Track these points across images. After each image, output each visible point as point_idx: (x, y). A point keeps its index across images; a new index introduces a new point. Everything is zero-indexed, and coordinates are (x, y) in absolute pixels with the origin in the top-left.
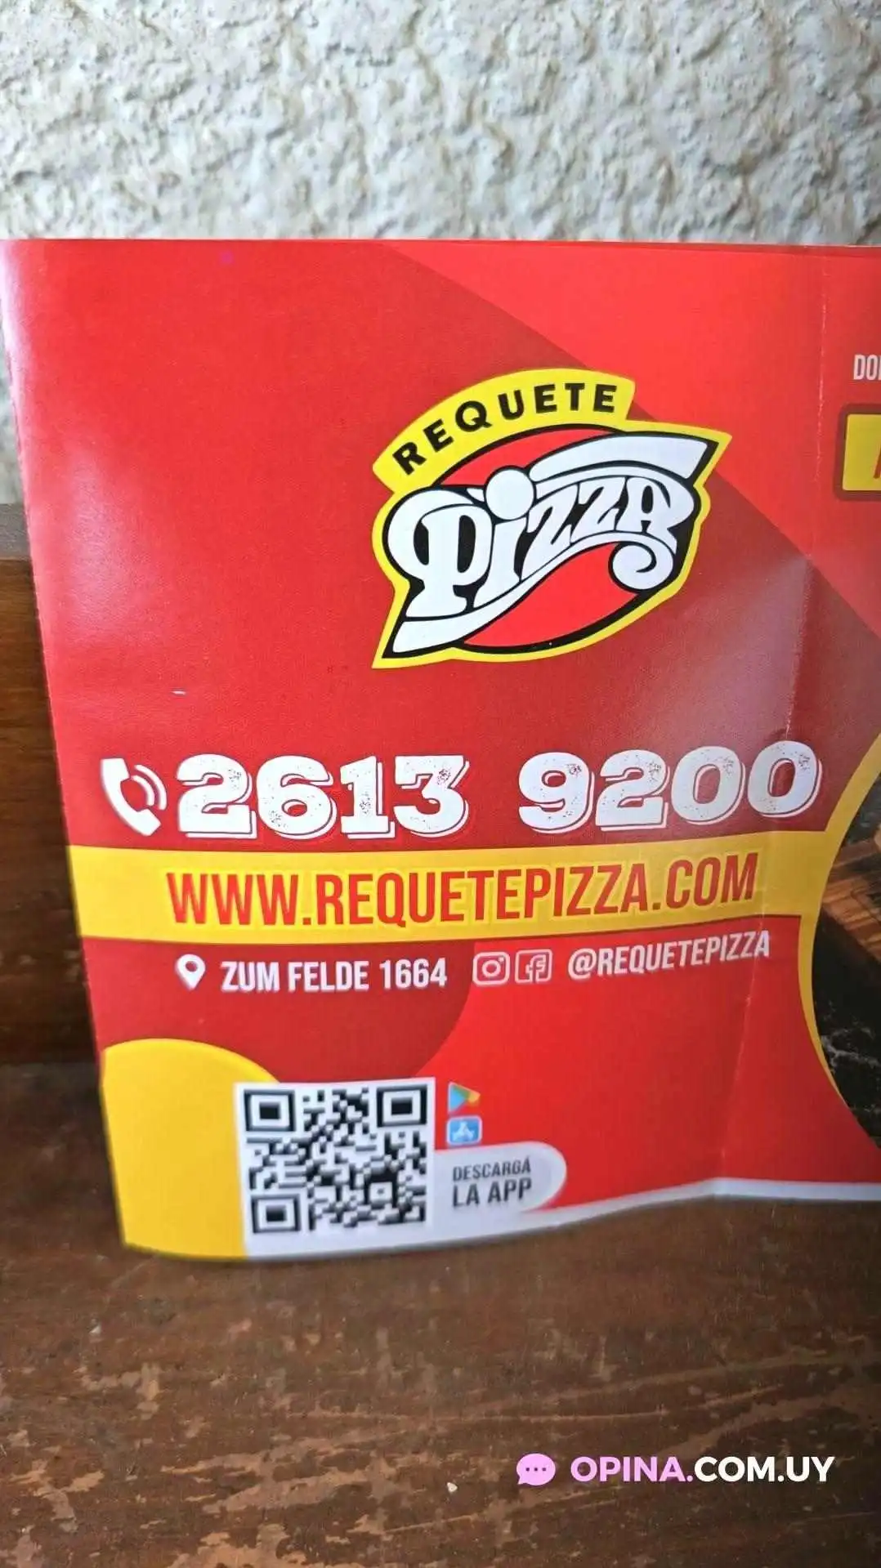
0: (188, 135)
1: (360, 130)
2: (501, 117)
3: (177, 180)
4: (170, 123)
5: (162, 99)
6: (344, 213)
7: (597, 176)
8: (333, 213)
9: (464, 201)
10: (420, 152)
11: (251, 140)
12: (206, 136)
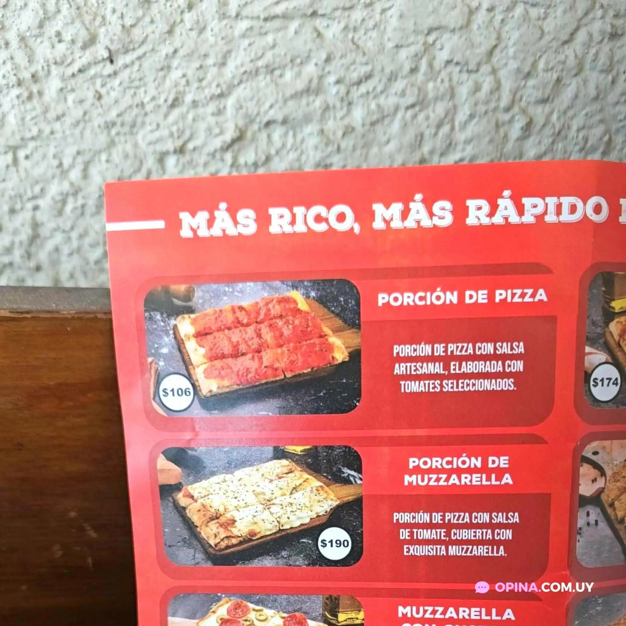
0: (363, 105)
1: (455, 107)
2: (529, 103)
3: (353, 129)
4: (355, 98)
5: (354, 84)
6: (439, 152)
7: (573, 138)
8: (432, 152)
9: (502, 149)
10: (485, 120)
11: (397, 109)
12: (373, 106)
